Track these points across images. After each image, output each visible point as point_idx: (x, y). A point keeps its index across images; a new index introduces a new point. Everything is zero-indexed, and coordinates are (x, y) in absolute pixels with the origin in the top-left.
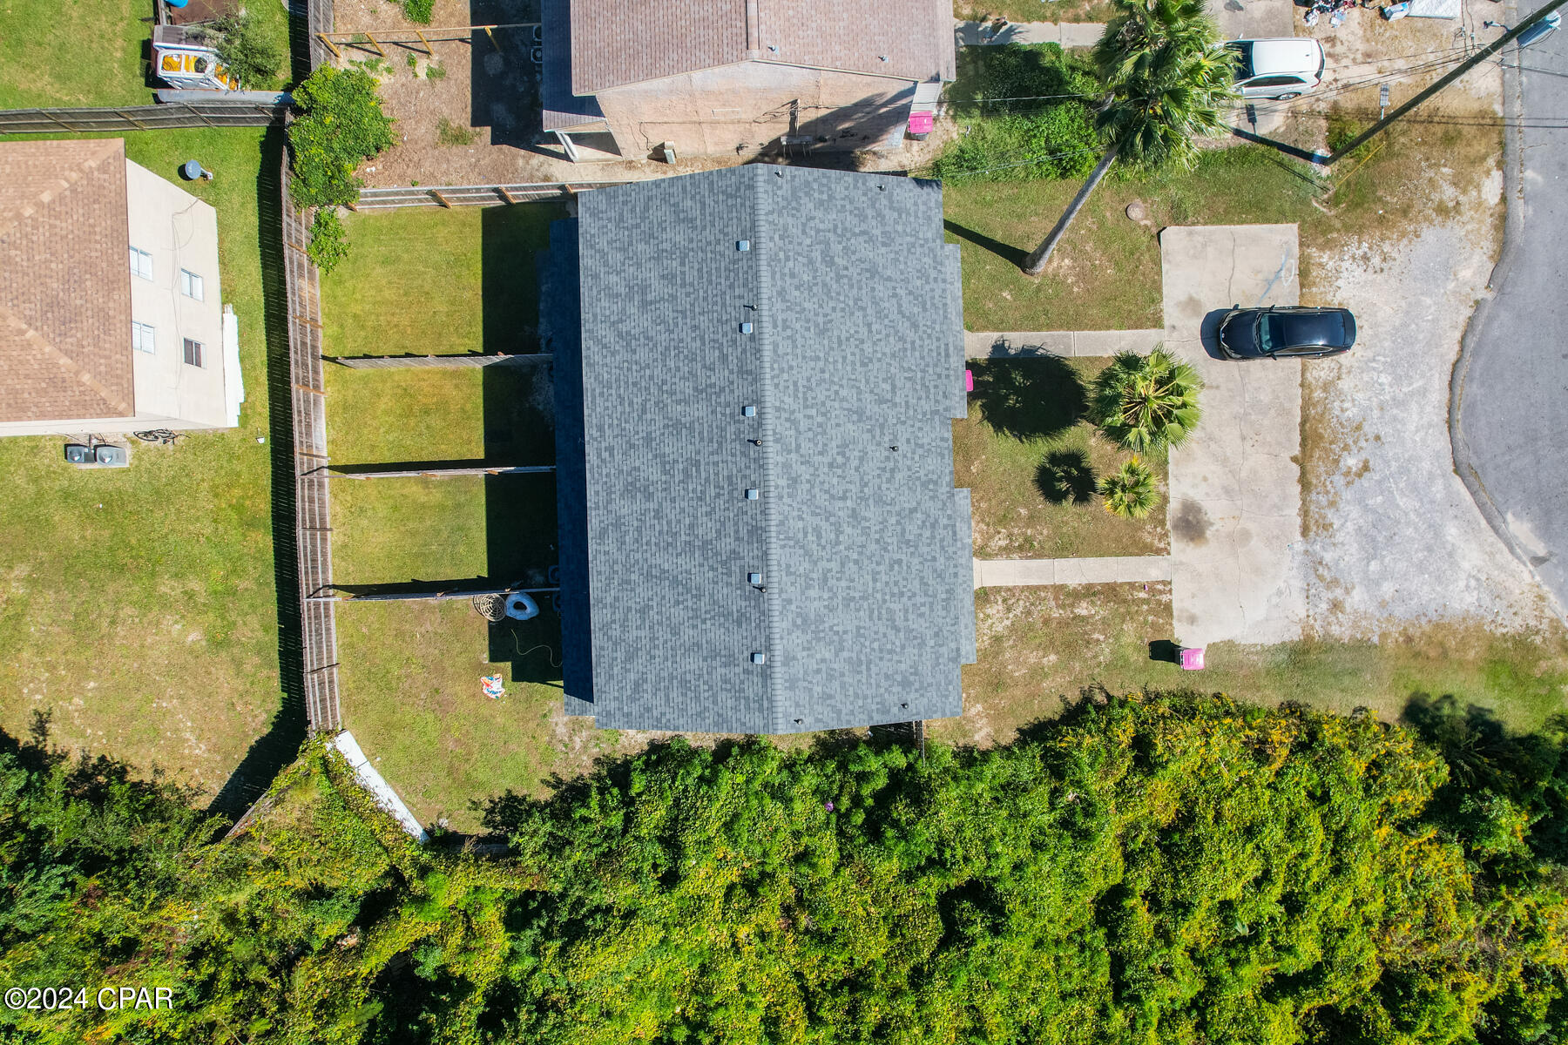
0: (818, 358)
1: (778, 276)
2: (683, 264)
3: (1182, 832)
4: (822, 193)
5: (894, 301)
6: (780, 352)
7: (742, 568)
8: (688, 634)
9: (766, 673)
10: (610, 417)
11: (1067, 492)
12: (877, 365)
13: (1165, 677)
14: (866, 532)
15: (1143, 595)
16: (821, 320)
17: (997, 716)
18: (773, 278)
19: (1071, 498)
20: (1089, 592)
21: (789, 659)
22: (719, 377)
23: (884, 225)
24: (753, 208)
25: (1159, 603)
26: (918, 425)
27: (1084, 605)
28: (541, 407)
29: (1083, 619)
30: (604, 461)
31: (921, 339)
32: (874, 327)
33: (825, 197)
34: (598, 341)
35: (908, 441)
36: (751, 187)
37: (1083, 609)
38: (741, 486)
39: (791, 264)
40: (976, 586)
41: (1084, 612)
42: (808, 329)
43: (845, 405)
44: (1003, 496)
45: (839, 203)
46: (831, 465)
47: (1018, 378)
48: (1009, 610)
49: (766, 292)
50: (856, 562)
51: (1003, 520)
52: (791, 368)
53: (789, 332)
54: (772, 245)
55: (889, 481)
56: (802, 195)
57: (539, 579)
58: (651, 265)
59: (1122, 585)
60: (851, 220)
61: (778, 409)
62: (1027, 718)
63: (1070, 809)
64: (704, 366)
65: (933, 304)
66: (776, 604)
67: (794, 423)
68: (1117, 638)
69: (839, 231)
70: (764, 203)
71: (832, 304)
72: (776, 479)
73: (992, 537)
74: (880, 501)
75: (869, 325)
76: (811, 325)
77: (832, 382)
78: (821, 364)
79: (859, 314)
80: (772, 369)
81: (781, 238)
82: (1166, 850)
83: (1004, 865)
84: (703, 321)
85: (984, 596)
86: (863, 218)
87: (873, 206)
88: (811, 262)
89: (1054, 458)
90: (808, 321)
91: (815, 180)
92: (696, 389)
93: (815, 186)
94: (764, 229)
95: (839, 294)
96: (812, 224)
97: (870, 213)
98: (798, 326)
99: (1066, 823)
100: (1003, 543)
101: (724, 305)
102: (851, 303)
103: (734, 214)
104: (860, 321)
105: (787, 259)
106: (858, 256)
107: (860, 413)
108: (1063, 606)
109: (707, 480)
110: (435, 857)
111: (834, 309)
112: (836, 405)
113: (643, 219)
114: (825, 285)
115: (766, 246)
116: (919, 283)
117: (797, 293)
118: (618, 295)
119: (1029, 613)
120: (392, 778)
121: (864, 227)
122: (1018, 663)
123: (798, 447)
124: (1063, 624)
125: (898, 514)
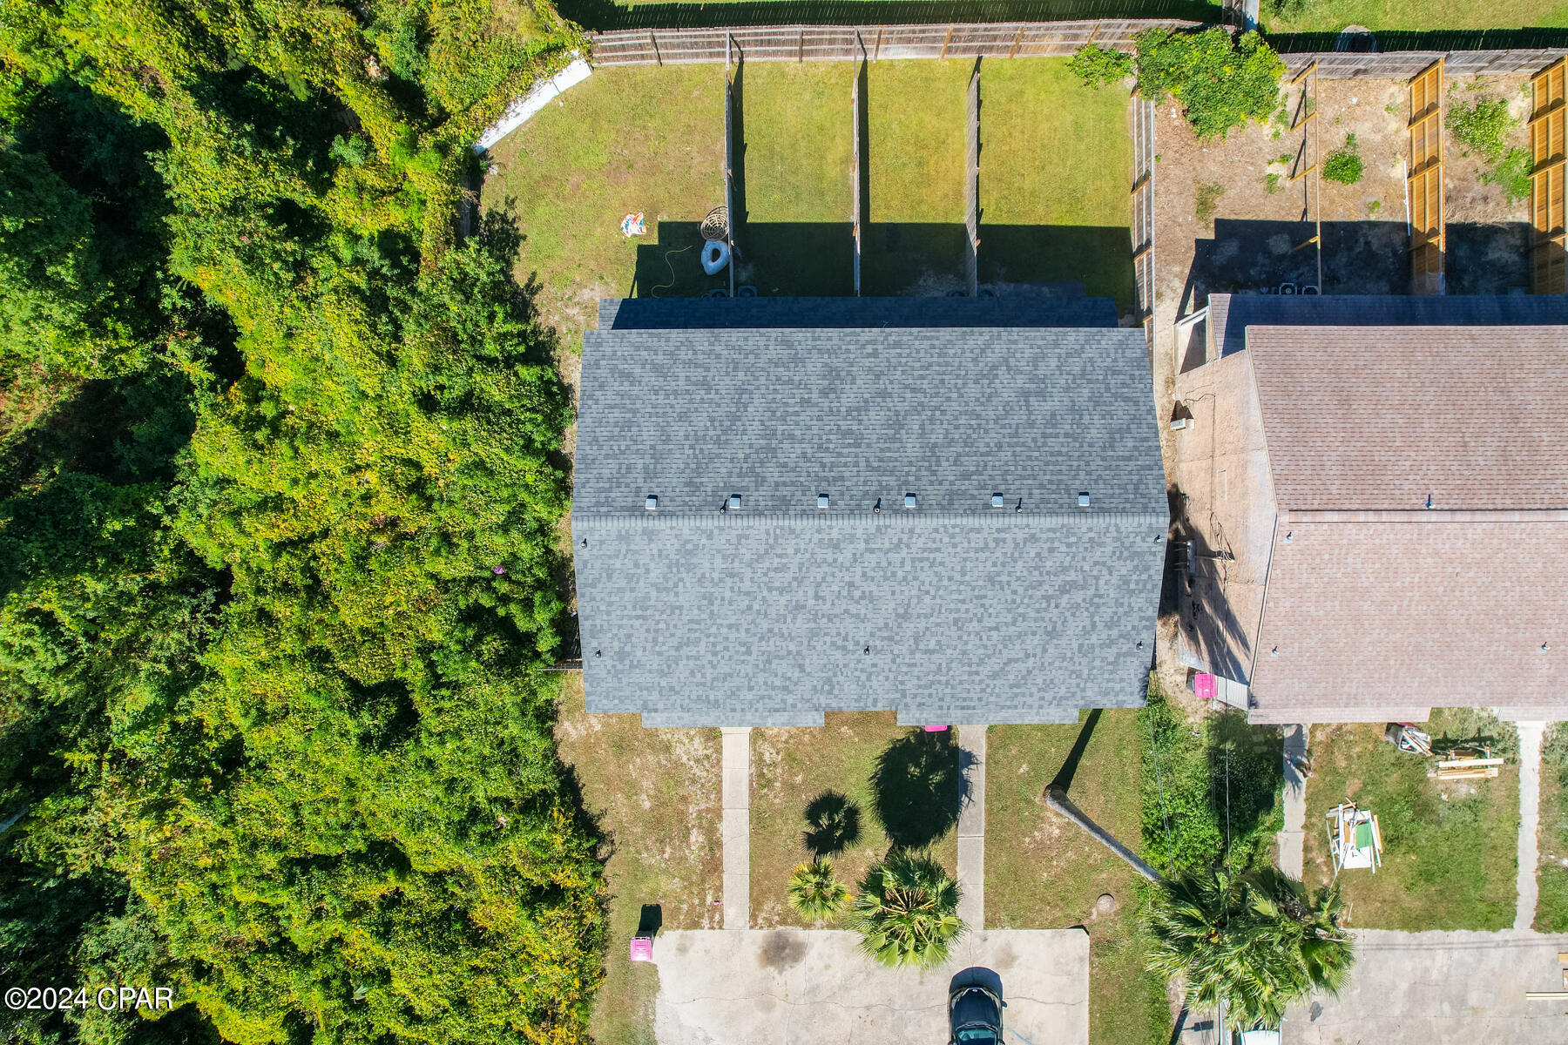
0: (963, 574)
1: (1051, 535)
2: (1067, 435)
3: (463, 933)
4: (1137, 583)
5: (1022, 655)
6: (972, 535)
7: (747, 489)
8: (679, 430)
9: (636, 511)
10: (909, 355)
11: (818, 825)
12: (955, 635)
13: (624, 919)
14: (781, 618)
15: (709, 899)
16: (1004, 578)
17: (588, 745)
18: (1049, 530)
19: (811, 830)
20: (714, 845)
21: (650, 535)
22: (947, 470)
23: (1101, 646)
24: (1124, 511)
25: (701, 916)
26: (891, 676)
27: (701, 839)
28: (921, 282)
29: (686, 836)
30: (863, 347)
31: (981, 682)
32: (994, 633)
33: (1132, 586)
34: (988, 345)
35: (874, 665)
36: (1145, 510)
37: (696, 837)
38: (832, 490)
39: (1063, 549)
40: (723, 729)
41: (693, 838)
42: (995, 564)
43: (914, 601)
44: (816, 758)
45: (1126, 601)
46: (851, 584)
47: (937, 778)
48: (697, 761)
49: (1034, 522)
50: (750, 608)
51: (790, 758)
52: (955, 546)
53: (992, 545)
54: (1084, 530)
55: (833, 644)
56: (1135, 562)
57: (743, 276)
58: (1067, 401)
59: (721, 878)
60: (1107, 613)
61: (911, 531)
62: (584, 775)
63: (490, 819)
64: (959, 455)
65: (1016, 695)
66: (707, 524)
67: (897, 547)
68: (666, 871)
69: (1096, 600)
70: (1128, 523)
71: (1021, 590)
72: (839, 527)
73: (773, 745)
75: (997, 629)
76: (999, 568)
77: (938, 589)
78: (958, 577)
79: (1009, 619)
80: (954, 527)
81: (1091, 540)
82: (445, 916)
83: (433, 751)
84: (1006, 455)
85: (712, 736)
86: (1109, 625)
87: (1121, 636)
88: (1065, 570)
89: (853, 813)
90: (1003, 565)
91: (1150, 576)
92: (935, 445)
93: (1144, 577)
94: (1101, 522)
95: (1031, 597)
96: (1105, 572)
97: (1115, 633)
98: (998, 554)
99: (474, 814)
100: (767, 757)
101: (1023, 478)
103: (1117, 491)
104: (1001, 619)
105: (1069, 545)
106: (1070, 619)
107: (905, 616)
108: (700, 817)
109: (840, 455)
110: (457, 160)
111: (1015, 592)
112: (914, 592)
113: (1115, 396)
114: (1040, 584)
115: (1083, 523)
116: (1039, 681)
117: (1032, 554)
118: (1036, 367)
119: (694, 781)
120: (541, 118)
121: (1100, 626)
122: (643, 769)
123: (872, 551)
124: (681, 816)
125: (799, 653)
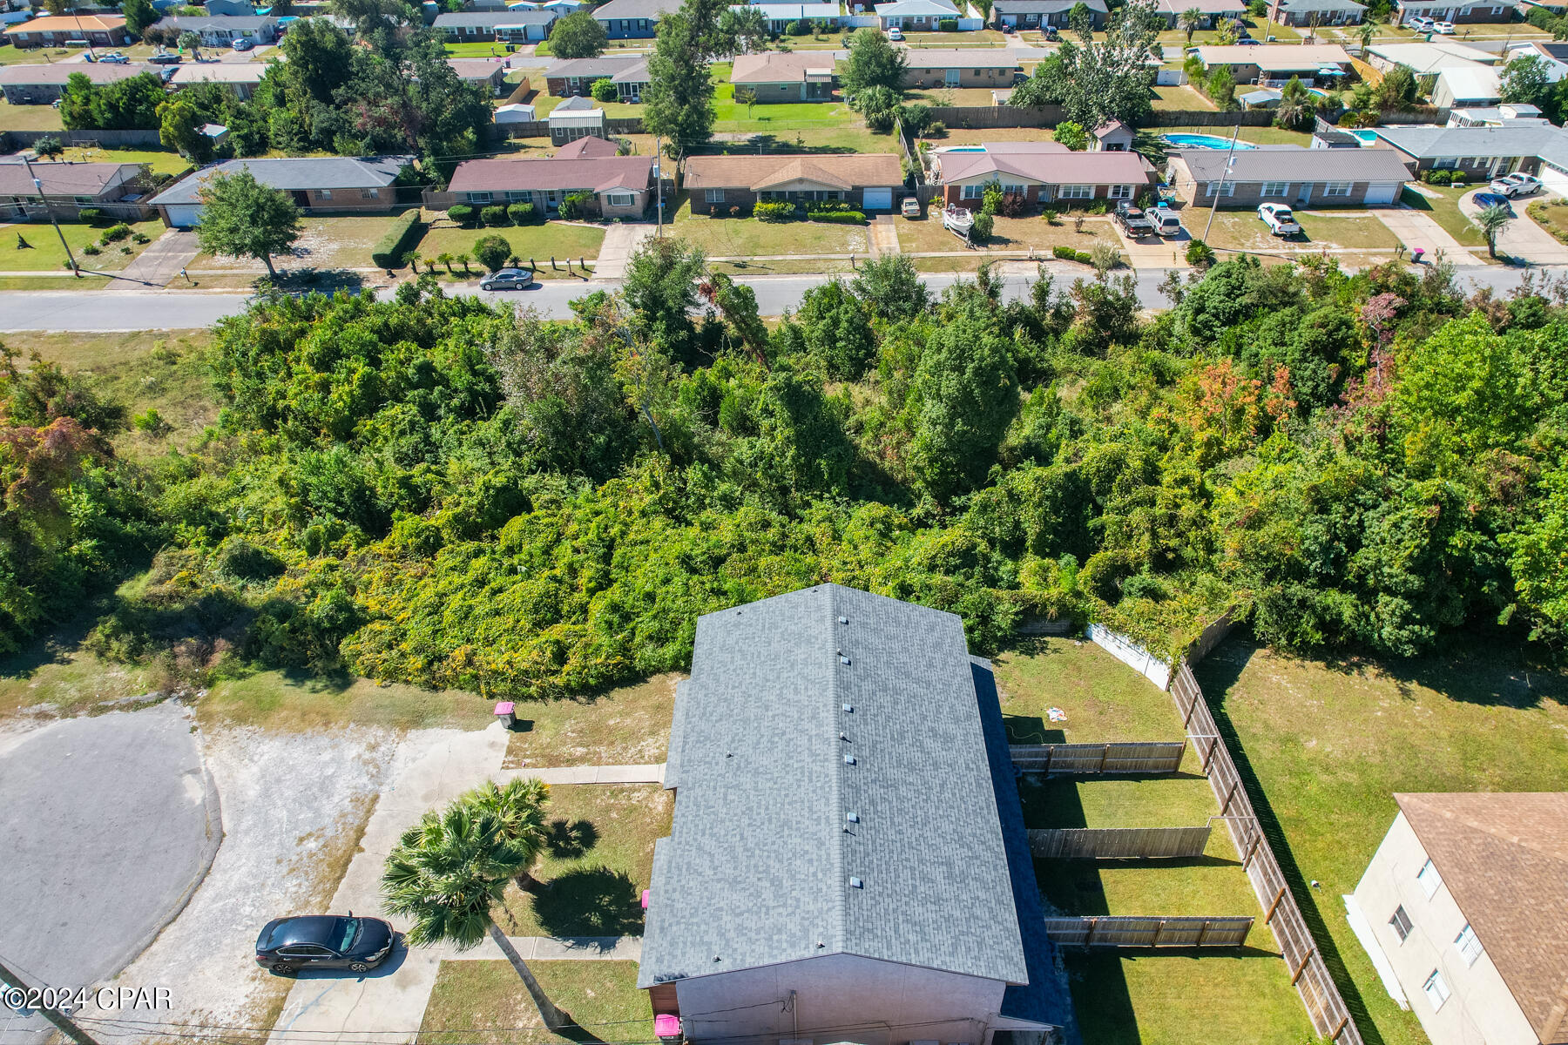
0: (789, 804)
1: (824, 857)
2: (915, 887)
3: (544, 619)
4: (779, 941)
5: (717, 863)
6: (823, 800)
7: (855, 669)
8: (896, 646)
9: (837, 612)
10: (971, 791)
11: (572, 830)
12: (739, 811)
13: (525, 711)
14: (759, 699)
15: (527, 761)
16: (786, 832)
17: (663, 690)
18: (828, 855)
19: (569, 825)
20: (571, 762)
21: (822, 619)
22: (876, 791)
23: (719, 926)
24: (847, 914)
25: (516, 755)
26: (707, 777)
27: (578, 754)
29: (581, 745)
30: (974, 763)
31: (695, 840)
32: (738, 837)
33: (775, 937)
34: (989, 848)
35: (717, 764)
36: (848, 933)
37: (580, 751)
38: (855, 716)
39: (812, 870)
40: (664, 765)
41: (579, 749)
42: (798, 823)
43: (769, 776)
44: (630, 826)
45: (762, 935)
46: (784, 733)
47: (595, 919)
48: (640, 751)
49: (836, 841)
50: (767, 681)
51: (633, 809)
52: (814, 791)
53: (815, 816)
54: (829, 882)
55: (737, 734)
56: (799, 934)
58: (945, 896)
59: (544, 766)
60: (751, 923)
61: (826, 760)
62: (641, 689)
63: (621, 627)
64: (890, 802)
65: (680, 870)
66: (830, 646)
67: (813, 754)
68: (557, 733)
69: (764, 910)
70: (836, 918)
71: (776, 847)
72: (829, 717)
73: (645, 799)
74: (746, 721)
75: (742, 838)
76: (794, 826)
77: (779, 790)
78: (787, 800)
79: (750, 845)
80: (830, 787)
81: (820, 890)
83: (677, 585)
84: (892, 835)
85: (659, 759)
86: (740, 929)
87: (727, 941)
88: (793, 877)
89: (578, 854)
90: (797, 829)
91: (785, 950)
92: (897, 789)
93: (785, 945)
94: (837, 894)
95: (768, 857)
96: (790, 910)
97: (732, 934)
98: (807, 822)
99: (627, 618)
100: (636, 794)
101: (874, 842)
102: (757, 852)
103: (865, 913)
104: (750, 839)
105: (815, 874)
106: (748, 893)
107: (756, 773)
108: (595, 753)
109: (884, 728)
111: (773, 843)
112: (776, 775)
113: (957, 938)
114: (781, 861)
115: (835, 880)
117: (807, 848)
118: (975, 879)
119: (625, 749)
120: (1122, 666)
121: (738, 920)
122: (642, 717)
123: (810, 740)
124: (600, 742)
125: (731, 716)
